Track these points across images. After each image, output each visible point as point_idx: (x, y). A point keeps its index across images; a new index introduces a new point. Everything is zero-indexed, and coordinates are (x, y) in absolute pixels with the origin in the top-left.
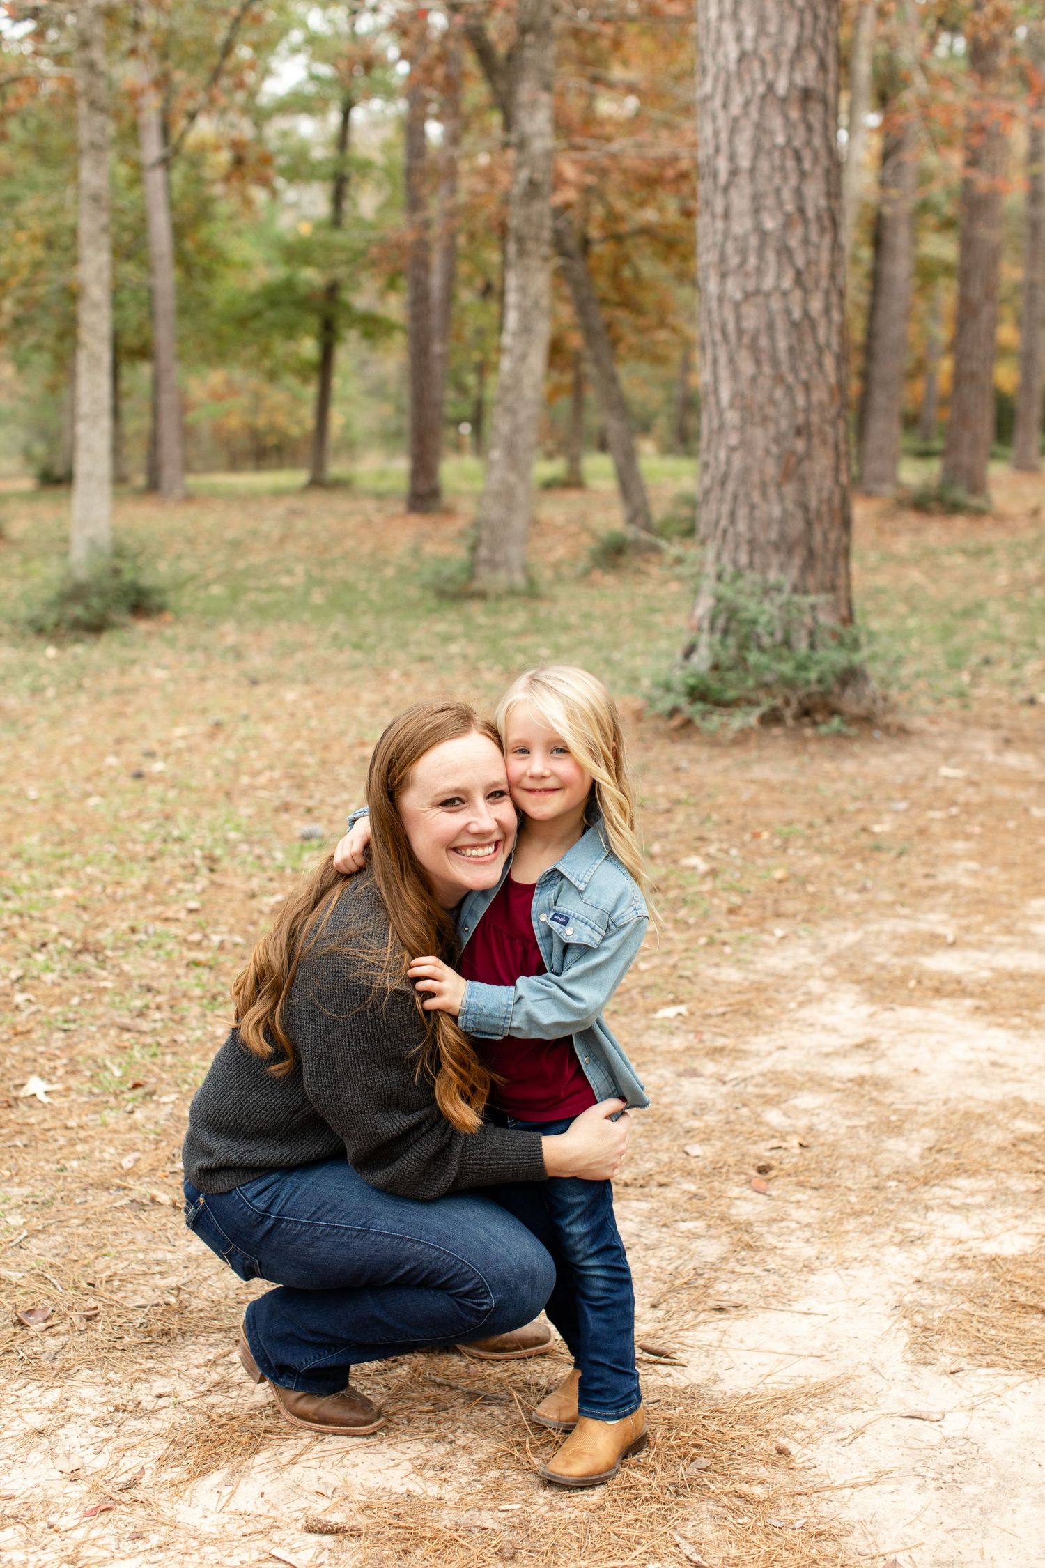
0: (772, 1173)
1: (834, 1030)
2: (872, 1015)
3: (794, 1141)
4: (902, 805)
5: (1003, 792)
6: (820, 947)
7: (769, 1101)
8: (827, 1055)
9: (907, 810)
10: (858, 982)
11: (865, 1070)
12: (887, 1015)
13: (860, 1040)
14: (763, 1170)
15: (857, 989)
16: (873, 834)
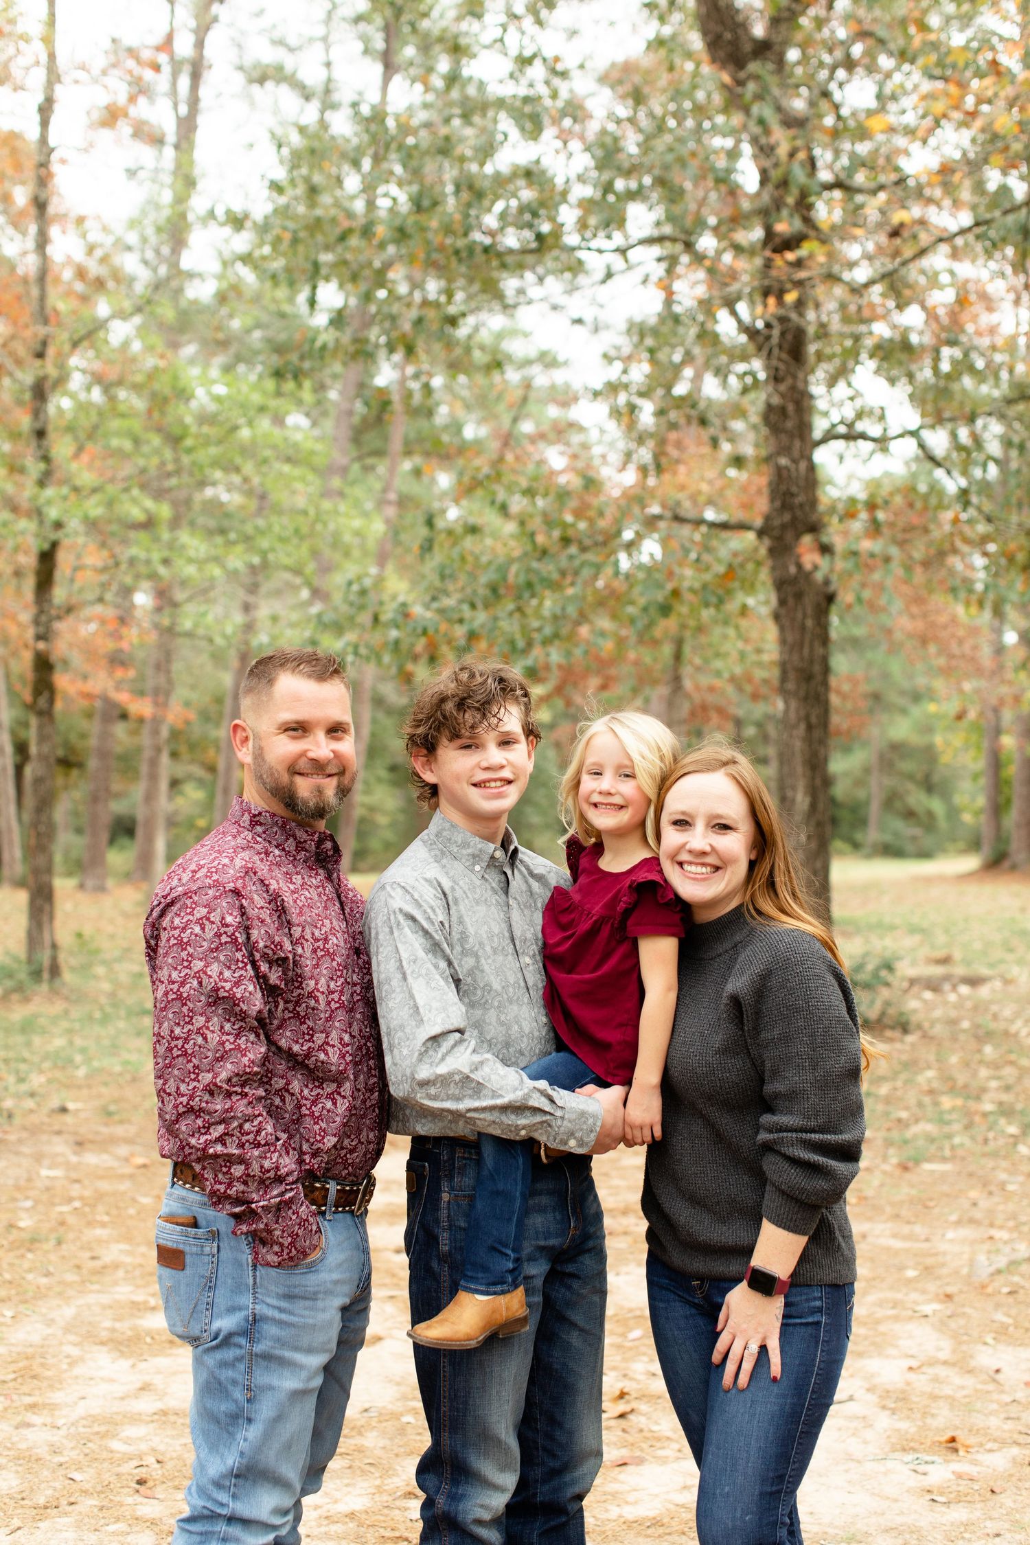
0: (150, 1484)
1: (112, 1381)
2: (133, 1366)
3: (151, 1460)
4: (29, 1204)
5: (104, 1186)
6: (50, 1322)
7: (104, 1436)
8: (122, 1399)
9: (33, 1207)
10: (102, 1343)
11: (159, 1405)
12: (143, 1365)
13: (139, 1385)
14: (141, 1482)
15: (105, 1349)
16: (20, 1229)
